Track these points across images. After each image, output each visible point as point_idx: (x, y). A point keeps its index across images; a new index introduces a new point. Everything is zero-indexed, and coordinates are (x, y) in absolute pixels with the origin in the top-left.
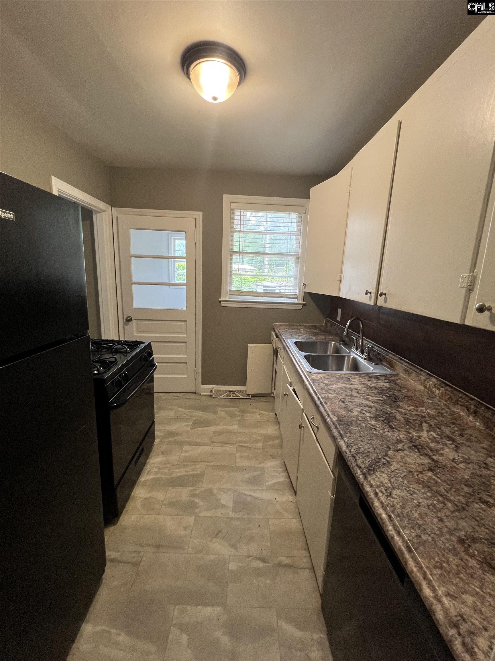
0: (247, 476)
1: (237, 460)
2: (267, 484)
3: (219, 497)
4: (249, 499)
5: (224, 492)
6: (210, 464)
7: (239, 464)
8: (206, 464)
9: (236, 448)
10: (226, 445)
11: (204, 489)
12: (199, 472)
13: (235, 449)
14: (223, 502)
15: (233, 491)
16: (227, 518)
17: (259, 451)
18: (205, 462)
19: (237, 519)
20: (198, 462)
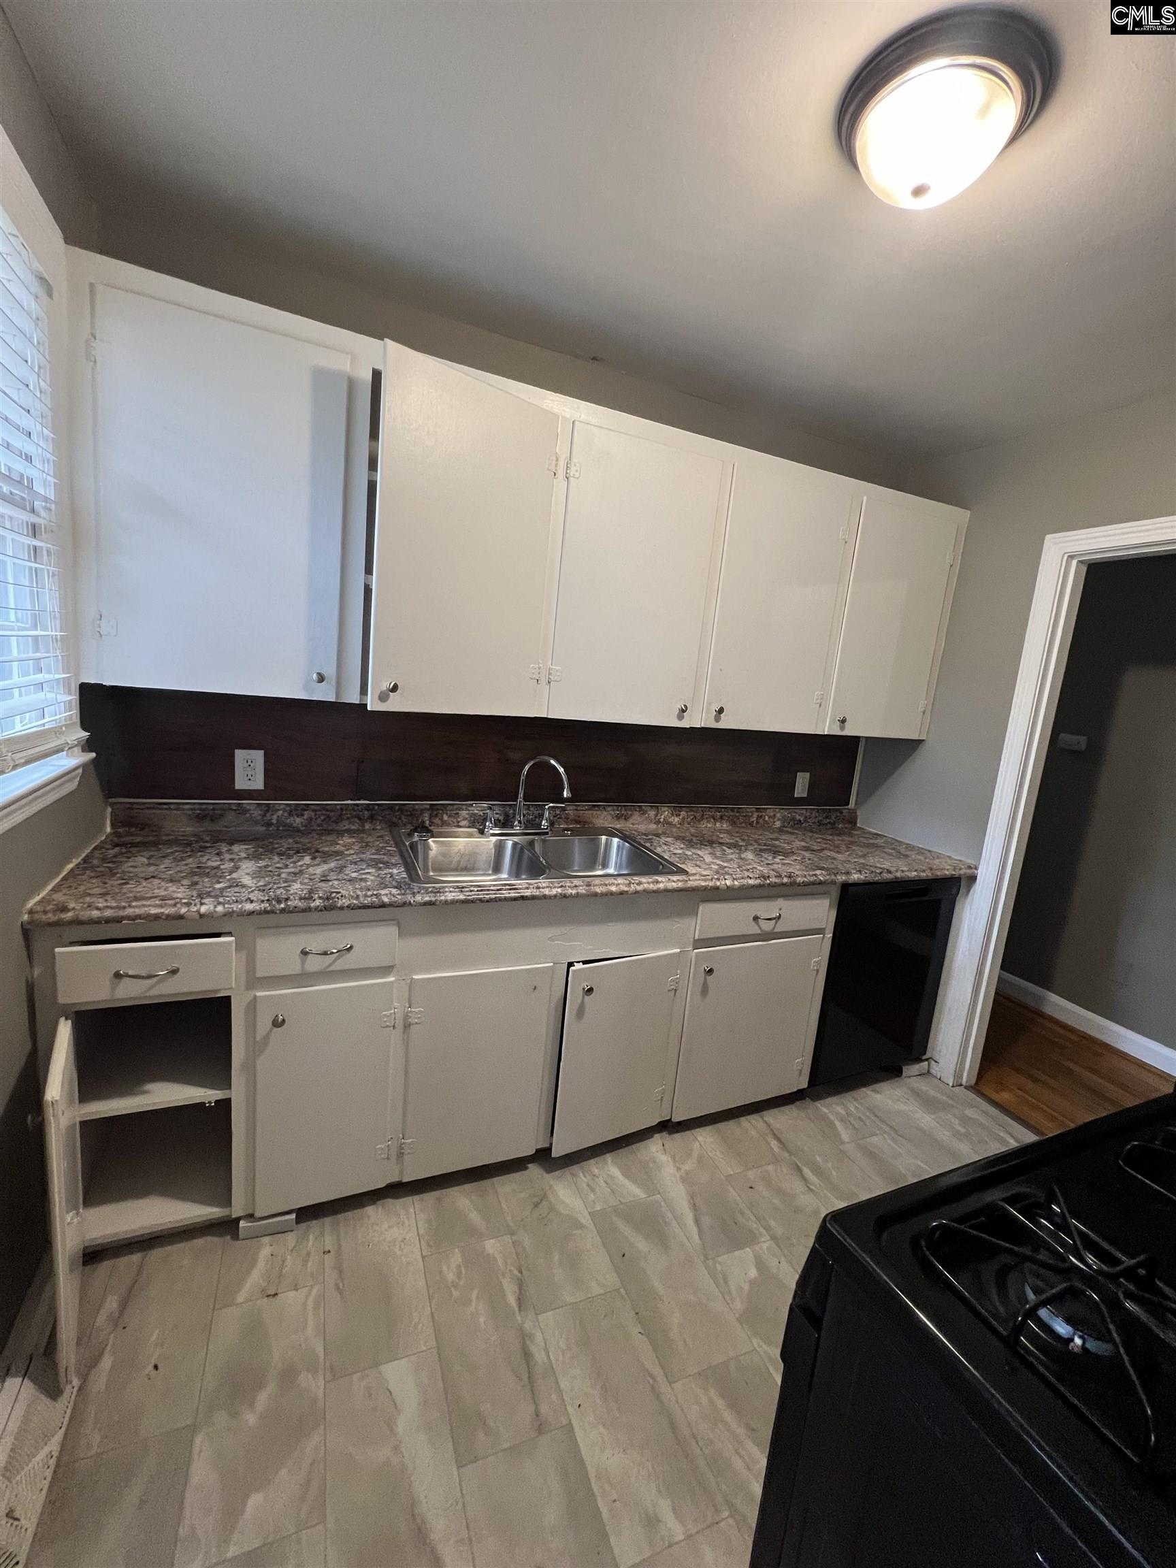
0: (641, 1244)
1: (597, 1290)
2: (643, 1195)
3: (746, 1287)
4: (706, 1221)
5: (726, 1282)
6: (657, 1371)
7: (611, 1279)
8: (664, 1387)
9: (539, 1317)
10: (539, 1356)
11: (755, 1341)
12: (712, 1392)
13: (548, 1318)
14: (753, 1273)
15: (710, 1263)
16: (779, 1247)
17: (527, 1242)
18: (658, 1397)
19: (768, 1229)
20: (673, 1425)
